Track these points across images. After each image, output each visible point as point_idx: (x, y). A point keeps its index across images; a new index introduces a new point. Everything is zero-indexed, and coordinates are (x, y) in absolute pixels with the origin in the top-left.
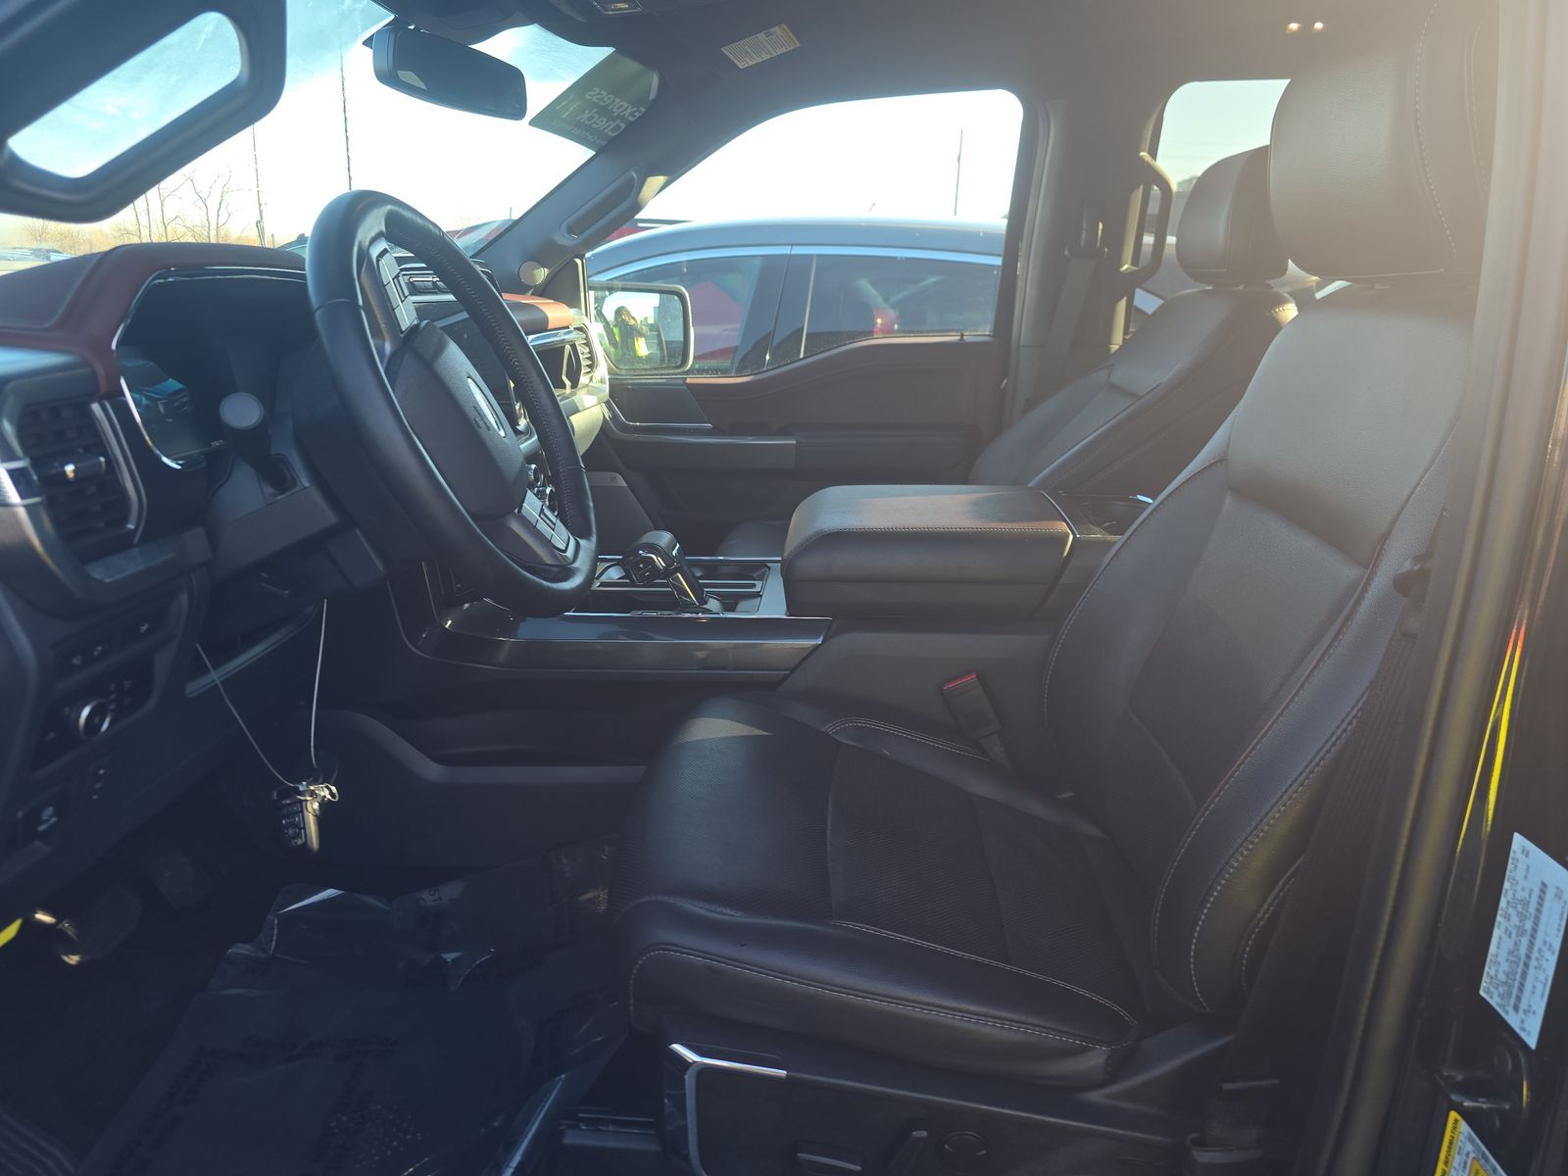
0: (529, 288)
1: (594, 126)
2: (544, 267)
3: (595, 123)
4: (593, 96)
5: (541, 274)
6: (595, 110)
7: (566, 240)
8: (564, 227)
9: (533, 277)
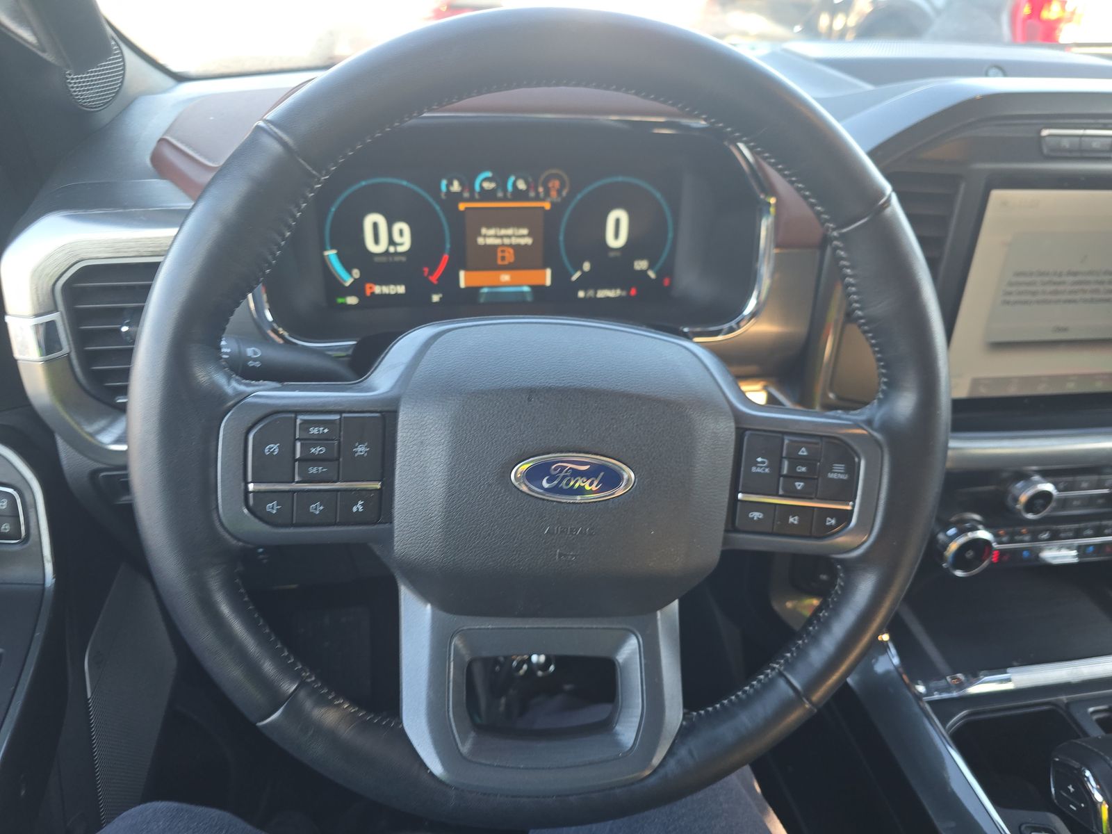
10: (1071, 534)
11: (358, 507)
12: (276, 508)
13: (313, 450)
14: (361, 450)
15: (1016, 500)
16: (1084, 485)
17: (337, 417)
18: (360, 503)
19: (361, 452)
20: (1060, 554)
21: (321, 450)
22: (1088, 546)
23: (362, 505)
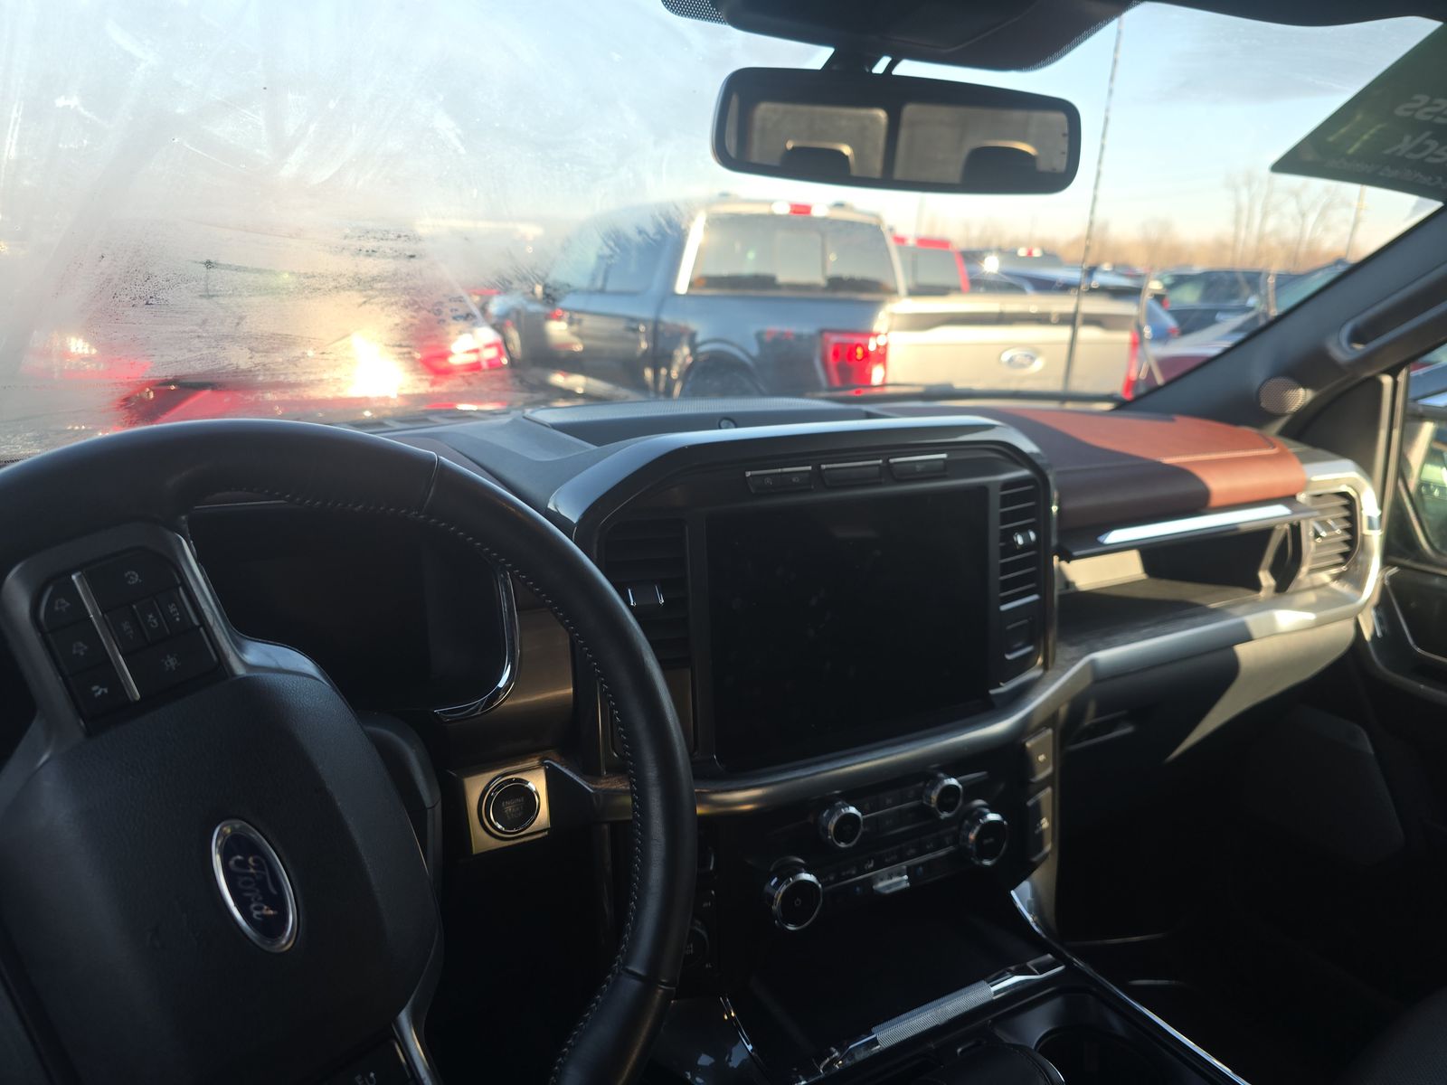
0: (1270, 417)
1: (1430, 160)
2: (1305, 387)
3: (1433, 155)
4: (1416, 110)
5: (1300, 397)
6: (1428, 133)
7: (1343, 351)
8: (1346, 331)
9: (1282, 403)
10: (895, 857)
11: (98, 691)
12: (63, 609)
13: (151, 616)
14: (171, 662)
15: (826, 830)
16: (889, 801)
17: (196, 622)
18: (106, 690)
19: (169, 663)
20: (893, 882)
21: (154, 624)
22: (916, 866)
23: (103, 693)
